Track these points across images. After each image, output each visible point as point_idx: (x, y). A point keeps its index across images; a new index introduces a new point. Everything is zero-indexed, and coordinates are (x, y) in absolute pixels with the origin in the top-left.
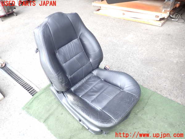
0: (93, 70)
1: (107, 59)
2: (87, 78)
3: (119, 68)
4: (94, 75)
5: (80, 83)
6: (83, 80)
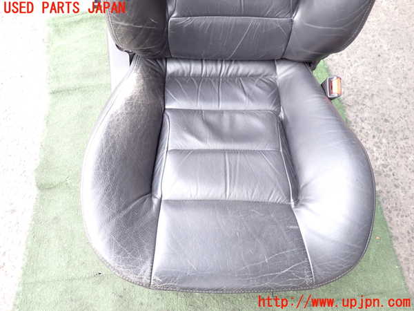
0: (283, 59)
1: (379, 66)
2: (242, 68)
3: (386, 121)
4: (273, 77)
5: (210, 69)
6: (228, 65)
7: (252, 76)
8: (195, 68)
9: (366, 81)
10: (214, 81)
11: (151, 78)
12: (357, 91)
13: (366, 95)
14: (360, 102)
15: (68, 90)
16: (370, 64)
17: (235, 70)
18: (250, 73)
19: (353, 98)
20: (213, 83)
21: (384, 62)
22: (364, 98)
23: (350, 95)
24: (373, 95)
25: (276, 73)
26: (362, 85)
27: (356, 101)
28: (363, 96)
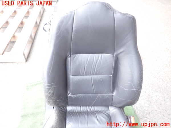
0: (112, 105)
2: (96, 108)
4: (108, 112)
5: (84, 109)
6: (91, 107)
7: (100, 111)
8: (78, 109)
9: (146, 106)
10: (86, 114)
11: (61, 115)
12: (143, 111)
13: (147, 113)
14: (145, 116)
15: (28, 115)
16: (146, 99)
17: (94, 109)
18: (99, 111)
19: (142, 115)
20: (85, 115)
21: (151, 98)
22: (146, 114)
23: (140, 113)
24: (149, 113)
25: (109, 111)
26: (144, 108)
27: (143, 116)
28: (146, 113)
